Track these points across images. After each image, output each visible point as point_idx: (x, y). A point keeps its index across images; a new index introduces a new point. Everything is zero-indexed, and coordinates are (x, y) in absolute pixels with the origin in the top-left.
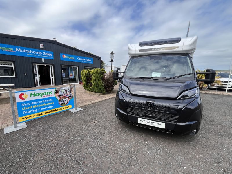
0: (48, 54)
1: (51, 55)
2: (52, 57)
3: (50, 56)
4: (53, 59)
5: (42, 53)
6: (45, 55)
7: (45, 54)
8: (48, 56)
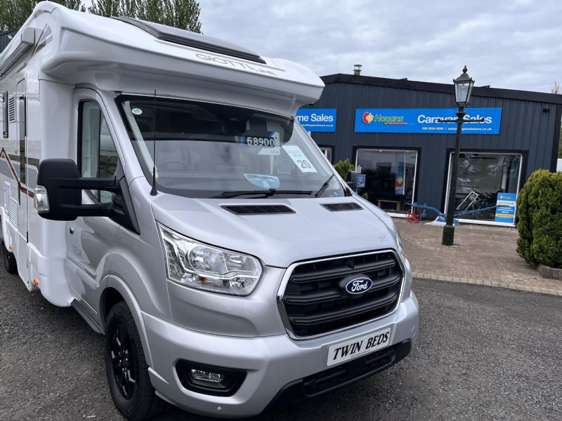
0: (322, 118)
1: (331, 119)
2: (332, 126)
3: (328, 123)
4: (334, 130)
5: (310, 118)
6: (316, 123)
7: (316, 120)
8: (323, 123)
